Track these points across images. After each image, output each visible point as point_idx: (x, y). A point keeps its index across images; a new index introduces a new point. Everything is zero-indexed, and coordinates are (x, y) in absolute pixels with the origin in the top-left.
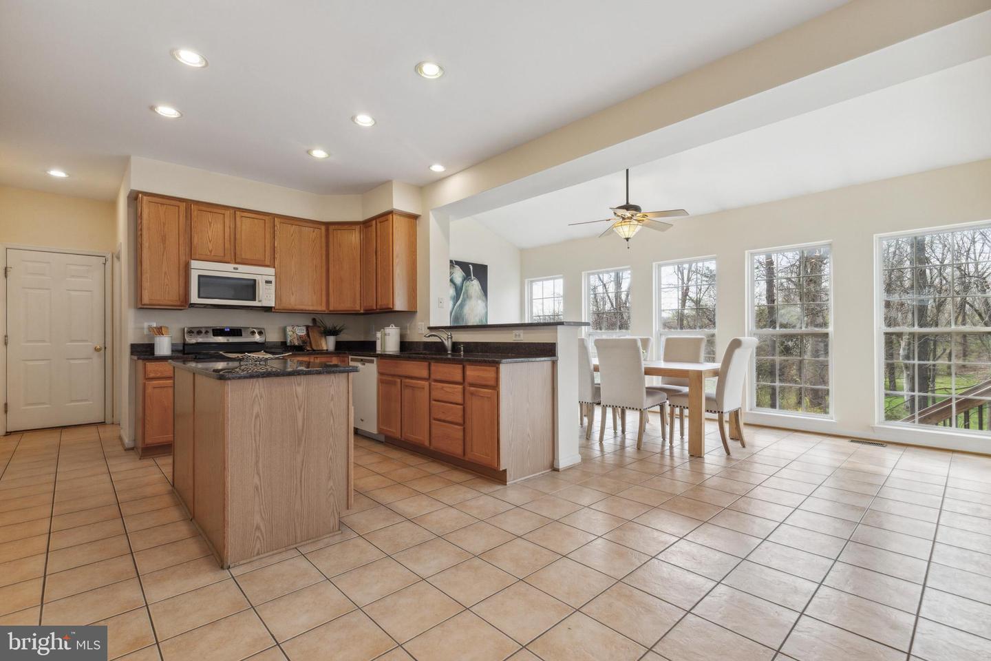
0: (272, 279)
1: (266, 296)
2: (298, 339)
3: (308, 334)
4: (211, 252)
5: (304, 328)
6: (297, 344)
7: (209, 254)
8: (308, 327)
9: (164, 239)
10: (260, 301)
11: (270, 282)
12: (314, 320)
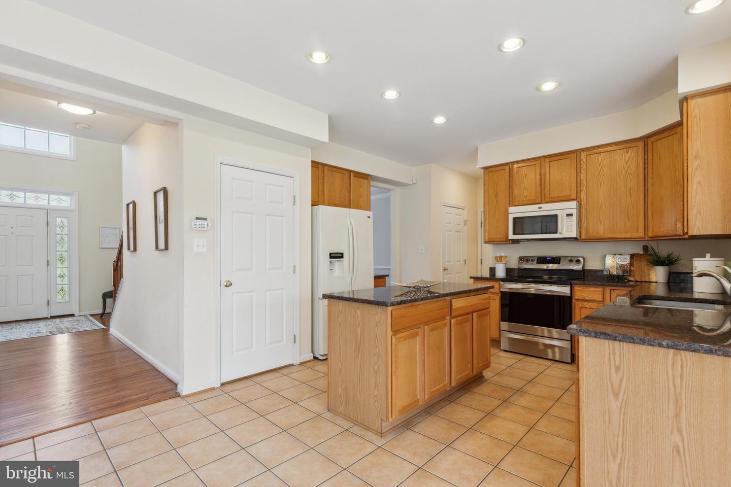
0: (574, 212)
1: (568, 228)
2: (617, 269)
3: (631, 264)
4: (526, 197)
5: (628, 258)
6: (615, 273)
7: (525, 199)
8: (632, 256)
9: (496, 196)
10: (560, 233)
11: (571, 215)
12: (645, 248)
